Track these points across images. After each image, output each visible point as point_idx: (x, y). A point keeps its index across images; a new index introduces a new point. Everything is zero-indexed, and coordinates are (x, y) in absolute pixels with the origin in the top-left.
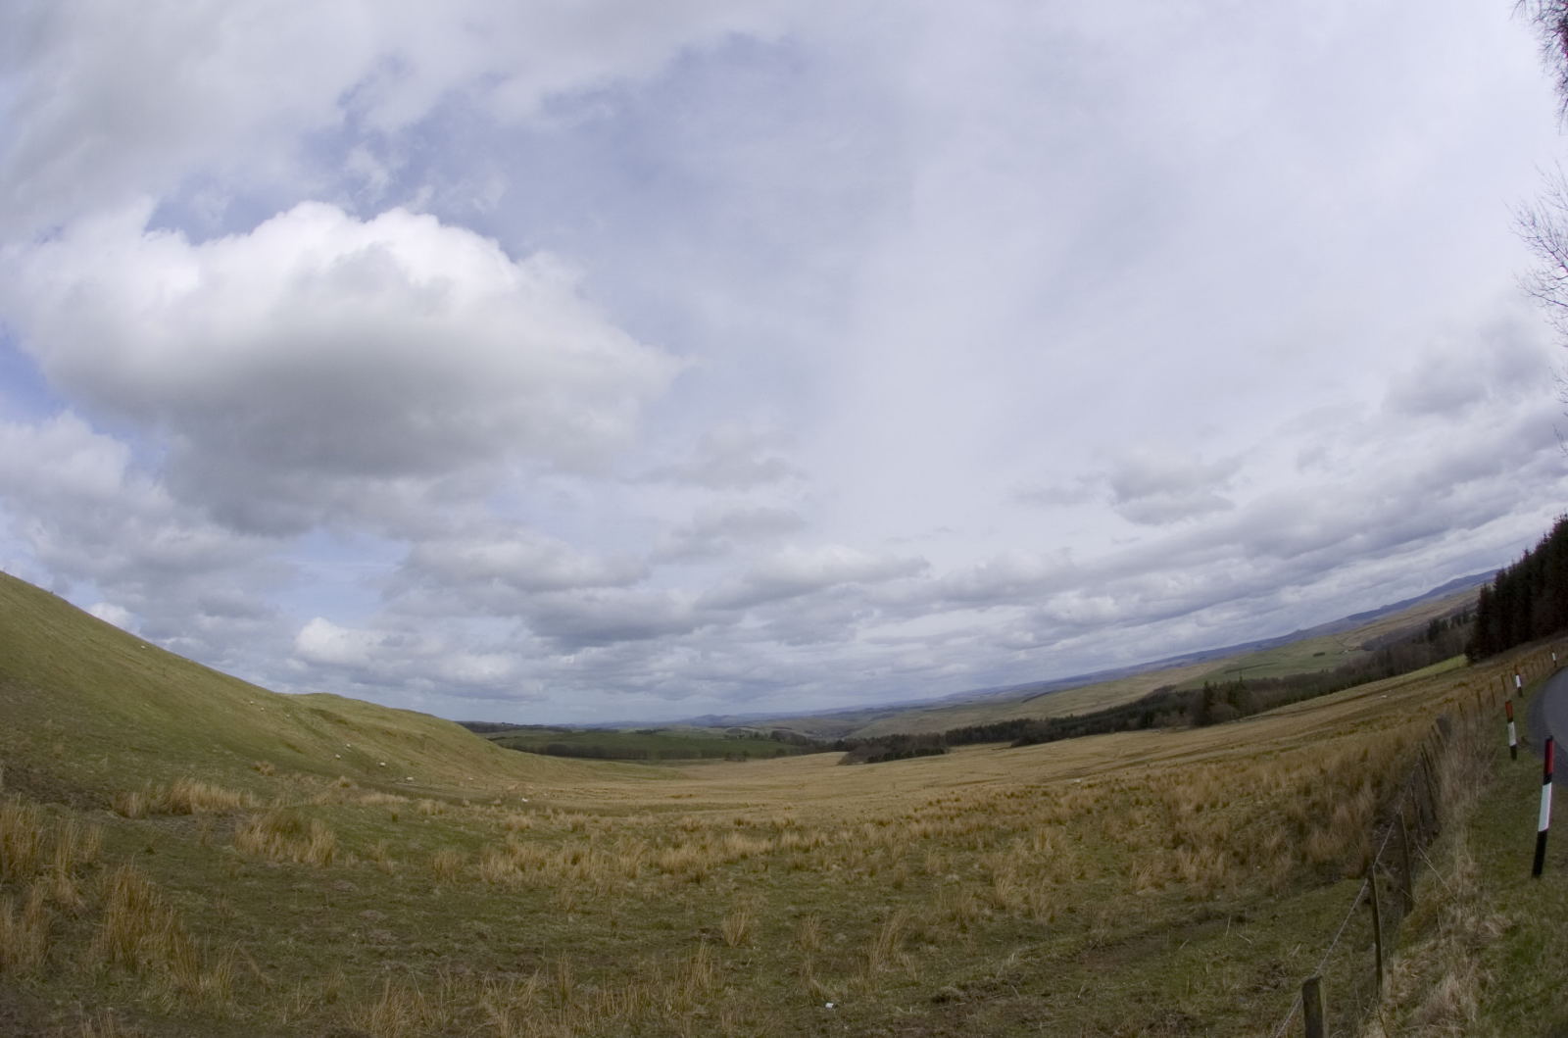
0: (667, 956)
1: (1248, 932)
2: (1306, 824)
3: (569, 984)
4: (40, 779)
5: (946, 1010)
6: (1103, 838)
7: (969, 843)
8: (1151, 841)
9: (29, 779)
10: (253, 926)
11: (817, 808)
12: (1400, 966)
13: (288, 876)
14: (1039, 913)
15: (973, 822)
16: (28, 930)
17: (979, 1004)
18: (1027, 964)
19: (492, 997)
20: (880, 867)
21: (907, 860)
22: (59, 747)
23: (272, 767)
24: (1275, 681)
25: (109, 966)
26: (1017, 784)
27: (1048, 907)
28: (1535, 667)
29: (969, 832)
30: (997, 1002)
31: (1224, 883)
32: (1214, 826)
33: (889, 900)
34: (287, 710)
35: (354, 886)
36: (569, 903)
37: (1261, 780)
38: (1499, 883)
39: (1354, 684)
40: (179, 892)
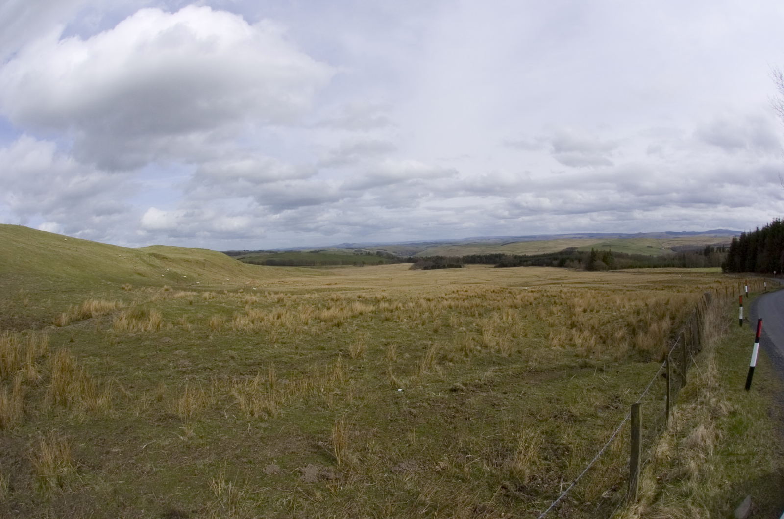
0: (322, 364)
1: (604, 376)
2: (636, 329)
3: (274, 379)
4: (18, 320)
5: (457, 395)
6: (537, 318)
7: (471, 313)
8: (560, 323)
9: (13, 323)
10: (122, 368)
11: (398, 291)
12: (677, 413)
13: (139, 339)
14: (504, 351)
15: (474, 302)
16: (14, 401)
17: (473, 394)
18: (497, 376)
19: (237, 389)
20: (427, 321)
21: (441, 318)
22: (26, 301)
23: (130, 287)
24: (627, 255)
25: (54, 406)
26: (496, 286)
27: (508, 349)
28: (755, 286)
29: (472, 307)
30: (481, 394)
31: (594, 351)
32: (591, 321)
33: (431, 338)
34: (137, 256)
35: (170, 339)
36: (275, 338)
37: (616, 303)
38: (728, 386)
39: (665, 266)
40: (87, 358)
